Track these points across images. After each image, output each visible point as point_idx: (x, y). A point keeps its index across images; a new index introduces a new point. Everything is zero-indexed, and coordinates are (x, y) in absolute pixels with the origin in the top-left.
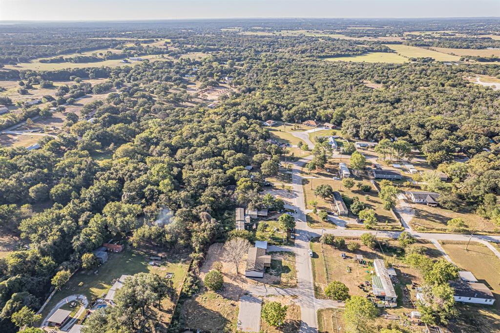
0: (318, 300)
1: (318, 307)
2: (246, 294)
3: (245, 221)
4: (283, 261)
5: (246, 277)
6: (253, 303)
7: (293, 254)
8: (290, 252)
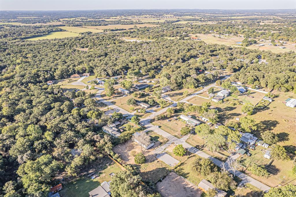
0: (181, 139)
1: (184, 141)
2: (157, 155)
4: (151, 135)
5: (147, 149)
6: (164, 156)
7: (151, 131)
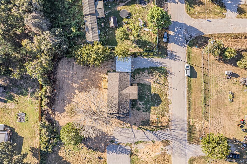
0: (191, 145)
1: (190, 155)
2: (112, 142)
3: (96, 14)
4: (152, 85)
6: (121, 155)
7: (164, 72)
8: (161, 69)
